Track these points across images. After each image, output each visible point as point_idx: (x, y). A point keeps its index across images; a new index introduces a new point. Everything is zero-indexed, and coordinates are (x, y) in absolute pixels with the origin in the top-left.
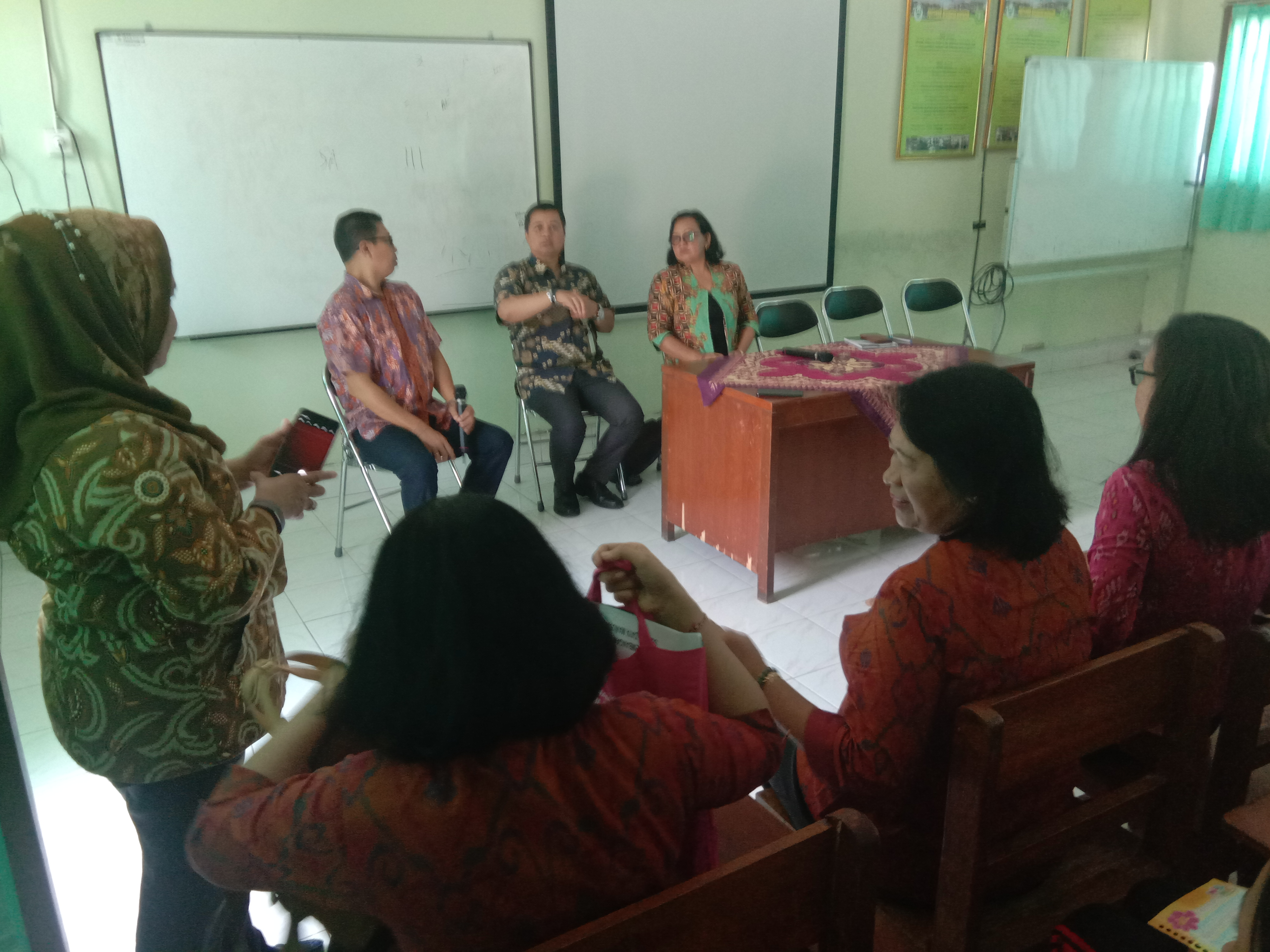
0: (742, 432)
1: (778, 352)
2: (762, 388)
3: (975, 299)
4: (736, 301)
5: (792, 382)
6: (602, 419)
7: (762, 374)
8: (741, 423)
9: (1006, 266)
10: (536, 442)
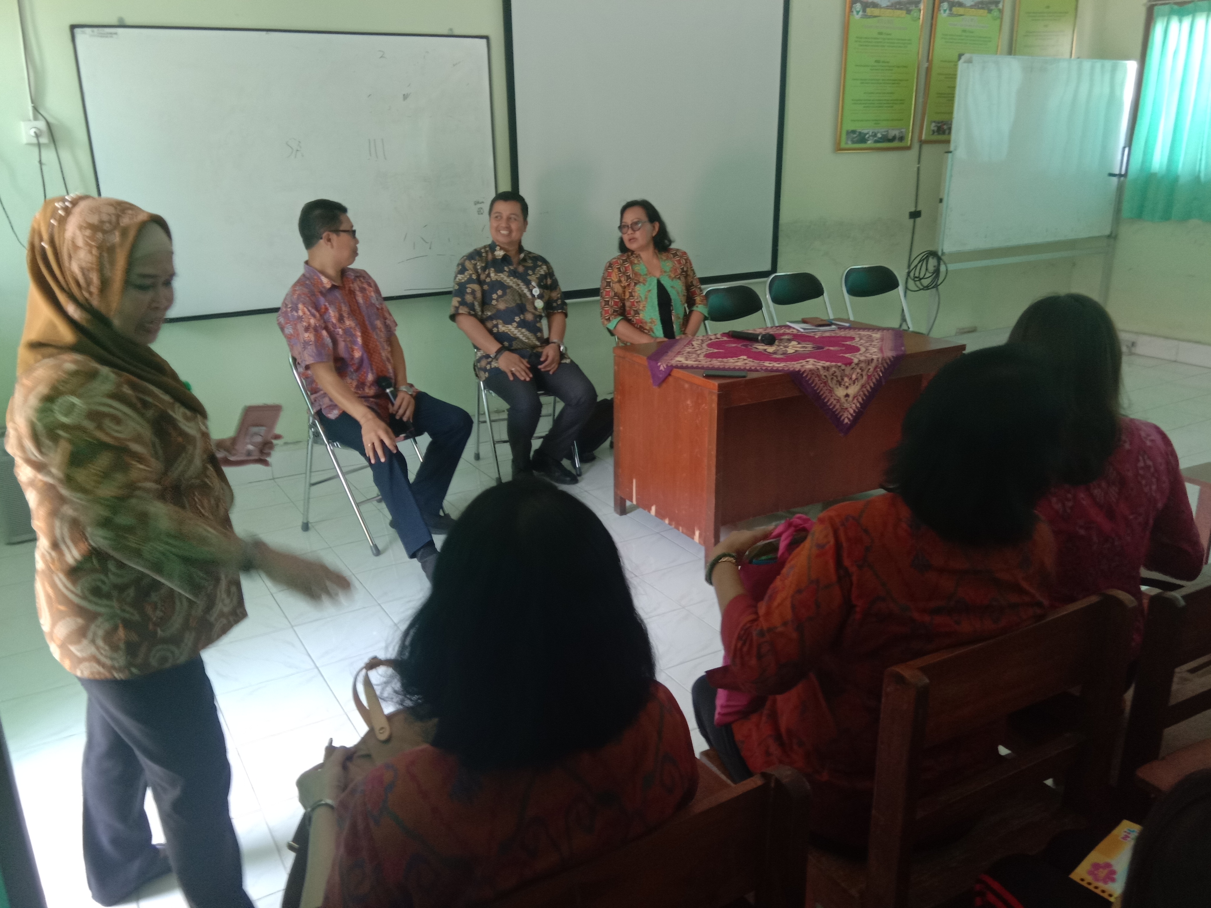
0: (690, 411)
1: (724, 335)
2: (708, 368)
3: (911, 285)
4: (684, 288)
5: (737, 364)
6: (557, 399)
7: (708, 356)
8: (689, 402)
9: (940, 254)
10: (494, 421)
